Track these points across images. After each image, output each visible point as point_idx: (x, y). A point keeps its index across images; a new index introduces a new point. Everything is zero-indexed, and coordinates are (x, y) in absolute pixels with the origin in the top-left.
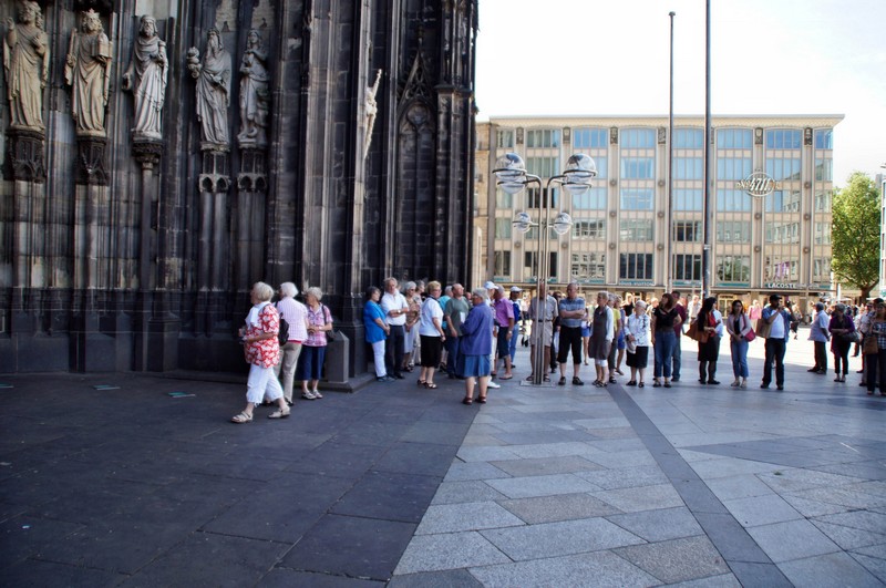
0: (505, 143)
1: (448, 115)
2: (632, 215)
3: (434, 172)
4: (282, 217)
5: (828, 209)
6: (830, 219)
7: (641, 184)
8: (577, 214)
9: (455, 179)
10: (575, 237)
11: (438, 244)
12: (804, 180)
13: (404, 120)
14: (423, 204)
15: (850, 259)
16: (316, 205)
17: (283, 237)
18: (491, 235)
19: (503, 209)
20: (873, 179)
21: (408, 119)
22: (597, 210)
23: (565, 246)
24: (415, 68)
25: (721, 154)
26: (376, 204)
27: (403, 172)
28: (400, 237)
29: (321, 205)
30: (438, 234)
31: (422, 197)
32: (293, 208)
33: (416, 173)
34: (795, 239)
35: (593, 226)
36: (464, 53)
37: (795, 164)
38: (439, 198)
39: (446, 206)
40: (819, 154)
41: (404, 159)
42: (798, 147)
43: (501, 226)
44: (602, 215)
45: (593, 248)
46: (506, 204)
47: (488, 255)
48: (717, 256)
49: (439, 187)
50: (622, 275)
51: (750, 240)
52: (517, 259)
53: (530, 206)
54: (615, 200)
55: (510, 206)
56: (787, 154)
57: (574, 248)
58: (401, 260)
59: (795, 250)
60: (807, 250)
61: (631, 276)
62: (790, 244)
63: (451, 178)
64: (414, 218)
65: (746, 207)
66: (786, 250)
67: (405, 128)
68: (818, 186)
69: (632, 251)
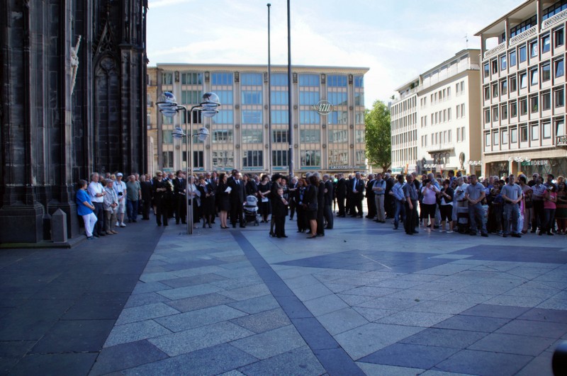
0: (168, 81)
1: (128, 63)
2: (250, 127)
3: (120, 102)
4: (15, 135)
5: (362, 122)
6: (364, 128)
7: (254, 107)
8: (214, 127)
9: (134, 106)
10: (214, 141)
11: (124, 149)
12: (349, 104)
13: (98, 67)
14: (113, 122)
15: (376, 150)
16: (39, 126)
17: (15, 148)
18: (160, 141)
19: (168, 124)
20: (386, 104)
21: (101, 66)
22: (228, 124)
23: (208, 147)
24: (105, 32)
25: (302, 89)
26: (81, 124)
27: (98, 101)
28: (98, 144)
29: (42, 126)
30: (124, 142)
31: (112, 118)
32: (22, 129)
33: (107, 102)
34: (345, 140)
35: (225, 134)
36: (138, 23)
37: (344, 96)
38: (124, 119)
39: (128, 124)
40: (357, 90)
41: (99, 93)
42: (345, 85)
43: (167, 135)
44: (231, 127)
45: (226, 148)
46: (170, 121)
47: (158, 154)
48: (301, 151)
49: (124, 111)
50: (245, 164)
51: (320, 140)
52: (178, 157)
53: (185, 122)
54: (238, 117)
55: (172, 123)
56: (339, 90)
57: (214, 148)
58: (100, 159)
59: (346, 146)
60: (352, 146)
61: (250, 165)
62: (343, 143)
63: (131, 105)
64: (107, 132)
65: (317, 121)
66: (340, 146)
67: (99, 72)
68: (357, 109)
69: (250, 149)
